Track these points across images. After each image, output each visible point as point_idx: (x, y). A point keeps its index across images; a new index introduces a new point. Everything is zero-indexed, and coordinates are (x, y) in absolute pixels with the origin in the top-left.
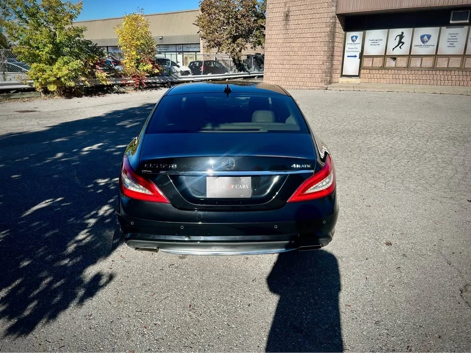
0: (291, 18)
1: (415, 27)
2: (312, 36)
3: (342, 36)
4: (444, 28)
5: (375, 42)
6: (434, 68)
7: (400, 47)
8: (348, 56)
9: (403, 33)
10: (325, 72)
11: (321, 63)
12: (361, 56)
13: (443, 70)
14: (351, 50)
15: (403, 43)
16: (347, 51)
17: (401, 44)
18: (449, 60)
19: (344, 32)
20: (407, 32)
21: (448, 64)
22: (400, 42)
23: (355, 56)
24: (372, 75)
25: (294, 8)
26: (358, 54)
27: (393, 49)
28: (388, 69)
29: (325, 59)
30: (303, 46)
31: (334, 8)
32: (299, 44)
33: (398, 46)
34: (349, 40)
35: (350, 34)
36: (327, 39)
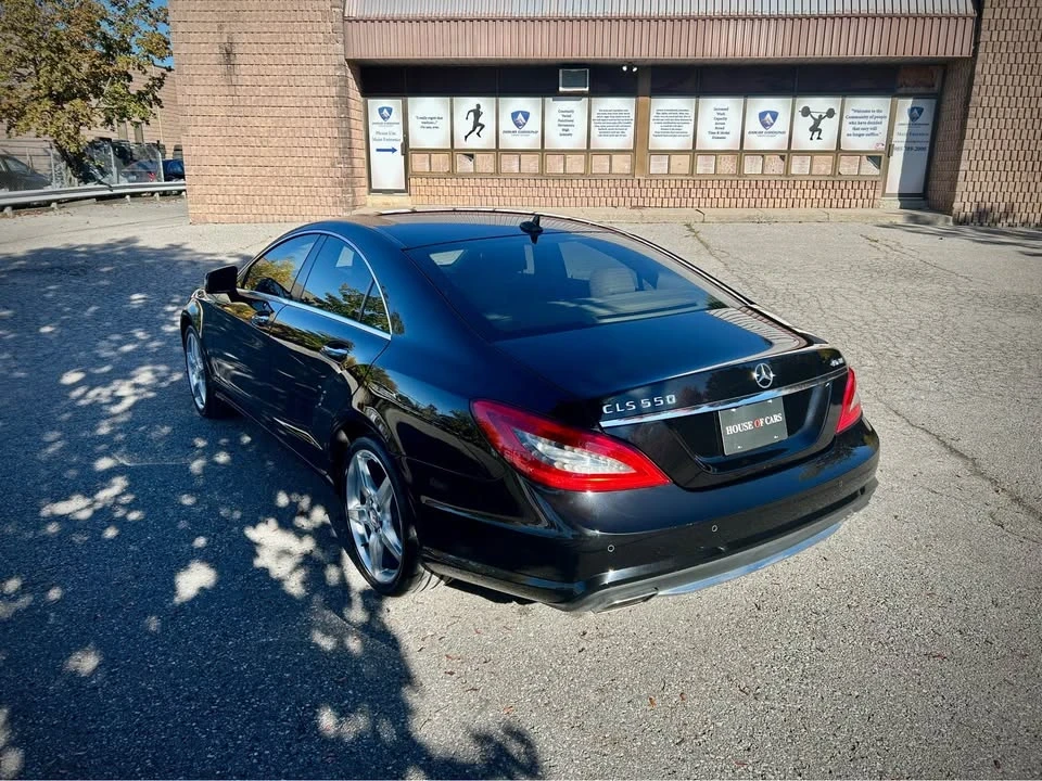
0: (239, 59)
1: (499, 96)
2: (298, 104)
3: (360, 107)
4: (549, 100)
5: (428, 122)
6: (542, 174)
7: (478, 134)
8: (378, 150)
9: (478, 106)
10: (341, 184)
11: (328, 164)
12: (406, 150)
13: (558, 177)
14: (382, 137)
15: (483, 126)
16: (375, 140)
17: (478, 128)
18: (565, 159)
19: (362, 99)
20: (487, 104)
21: (565, 166)
22: (476, 124)
23: (394, 150)
24: (434, 189)
25: (245, 38)
26: (398, 146)
27: (466, 137)
28: (463, 176)
29: (336, 154)
30: (281, 124)
31: (340, 46)
32: (269, 120)
33: (474, 130)
34: (374, 117)
35: (376, 104)
36: (335, 112)
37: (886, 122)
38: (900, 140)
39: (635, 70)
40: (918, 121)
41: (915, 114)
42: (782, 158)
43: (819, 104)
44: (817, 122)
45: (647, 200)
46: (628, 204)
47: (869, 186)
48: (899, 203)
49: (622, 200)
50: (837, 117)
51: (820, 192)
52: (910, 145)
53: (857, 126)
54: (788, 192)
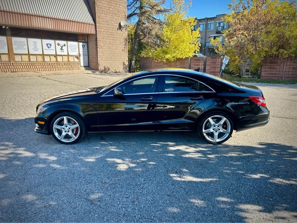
37: (78, 48)
38: (81, 53)
39: (7, 28)
40: (84, 48)
41: (83, 46)
42: (55, 57)
43: (62, 43)
44: (62, 47)
45: (17, 69)
46: (10, 71)
47: (77, 64)
48: (84, 68)
49: (7, 70)
50: (66, 46)
51: (66, 66)
52: (84, 54)
53: (71, 49)
54: (58, 66)
